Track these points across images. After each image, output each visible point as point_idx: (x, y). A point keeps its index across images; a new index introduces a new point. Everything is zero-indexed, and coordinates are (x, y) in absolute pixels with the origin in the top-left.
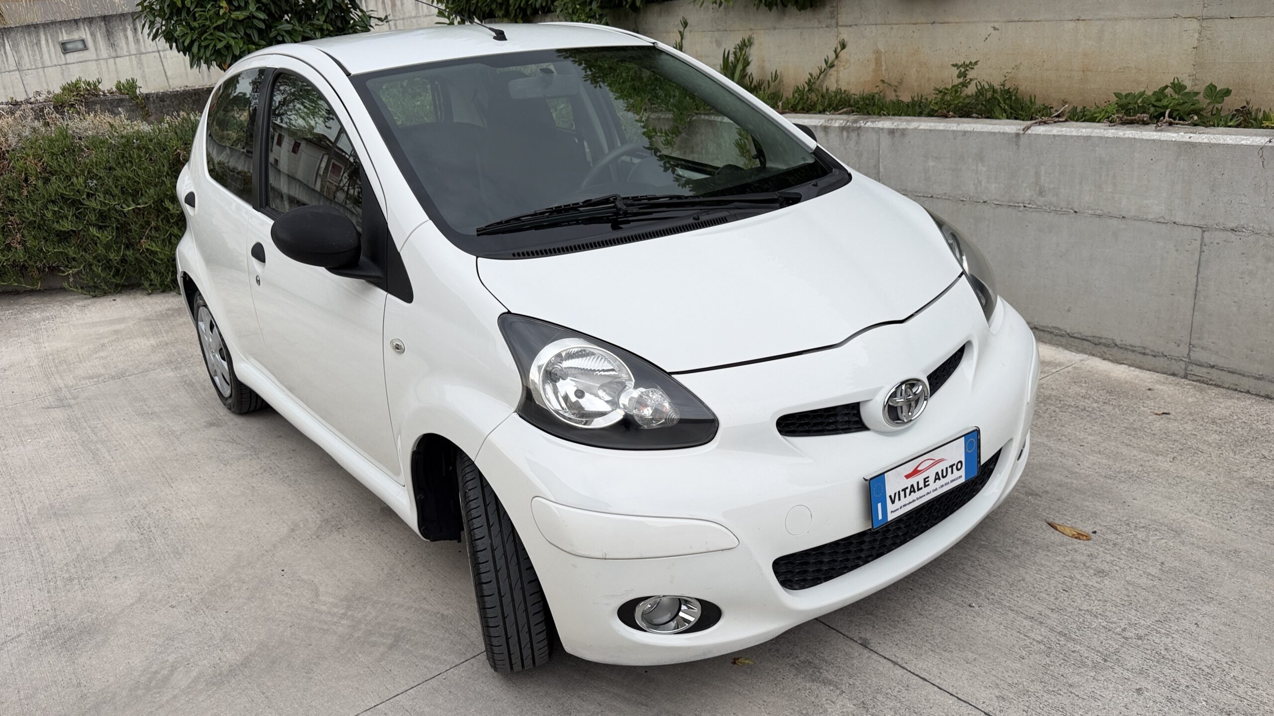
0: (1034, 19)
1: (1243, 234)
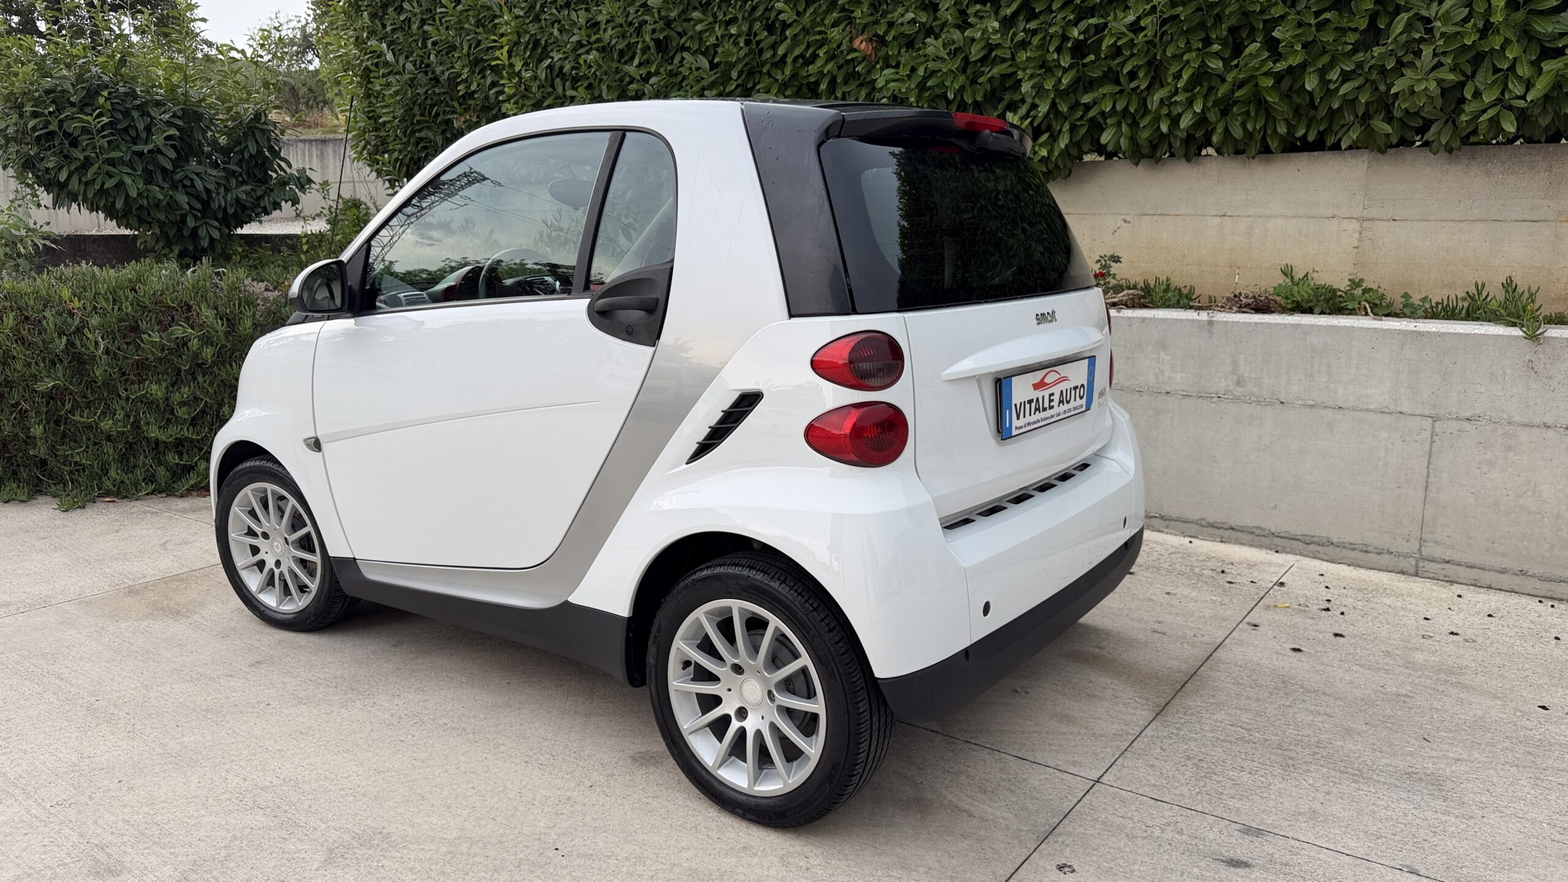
0: (1173, 212)
1: (1479, 423)
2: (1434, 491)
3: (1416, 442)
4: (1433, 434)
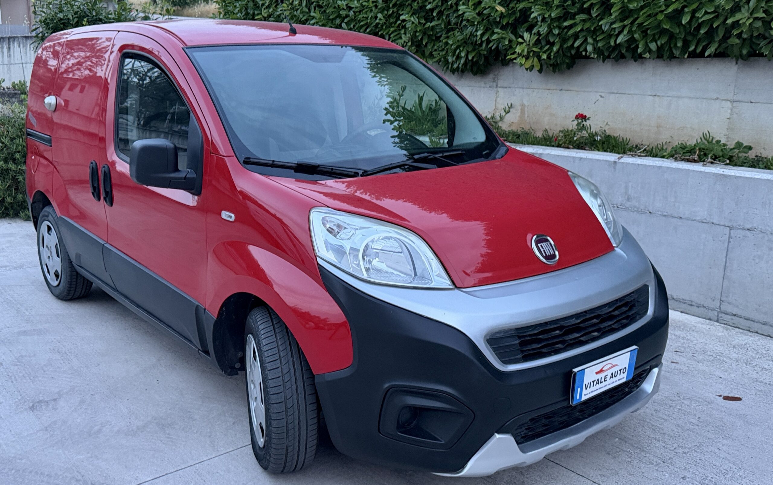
0: (627, 92)
1: (755, 232)
2: (729, 271)
3: (720, 241)
4: (730, 237)
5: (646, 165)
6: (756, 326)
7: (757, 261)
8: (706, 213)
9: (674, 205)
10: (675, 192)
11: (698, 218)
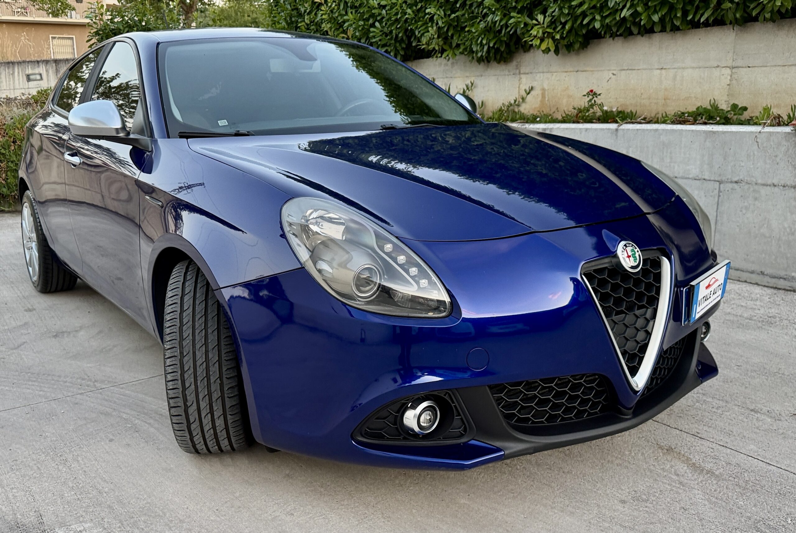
0: (636, 68)
1: (741, 184)
3: (711, 196)
4: (720, 191)
5: (644, 130)
6: (745, 276)
7: (744, 211)
8: (698, 170)
9: (670, 166)
10: (671, 153)
11: (691, 176)
